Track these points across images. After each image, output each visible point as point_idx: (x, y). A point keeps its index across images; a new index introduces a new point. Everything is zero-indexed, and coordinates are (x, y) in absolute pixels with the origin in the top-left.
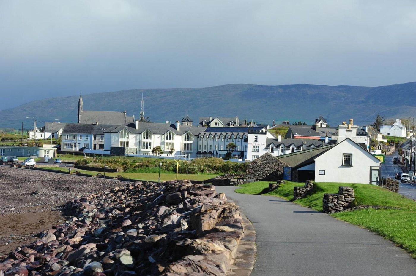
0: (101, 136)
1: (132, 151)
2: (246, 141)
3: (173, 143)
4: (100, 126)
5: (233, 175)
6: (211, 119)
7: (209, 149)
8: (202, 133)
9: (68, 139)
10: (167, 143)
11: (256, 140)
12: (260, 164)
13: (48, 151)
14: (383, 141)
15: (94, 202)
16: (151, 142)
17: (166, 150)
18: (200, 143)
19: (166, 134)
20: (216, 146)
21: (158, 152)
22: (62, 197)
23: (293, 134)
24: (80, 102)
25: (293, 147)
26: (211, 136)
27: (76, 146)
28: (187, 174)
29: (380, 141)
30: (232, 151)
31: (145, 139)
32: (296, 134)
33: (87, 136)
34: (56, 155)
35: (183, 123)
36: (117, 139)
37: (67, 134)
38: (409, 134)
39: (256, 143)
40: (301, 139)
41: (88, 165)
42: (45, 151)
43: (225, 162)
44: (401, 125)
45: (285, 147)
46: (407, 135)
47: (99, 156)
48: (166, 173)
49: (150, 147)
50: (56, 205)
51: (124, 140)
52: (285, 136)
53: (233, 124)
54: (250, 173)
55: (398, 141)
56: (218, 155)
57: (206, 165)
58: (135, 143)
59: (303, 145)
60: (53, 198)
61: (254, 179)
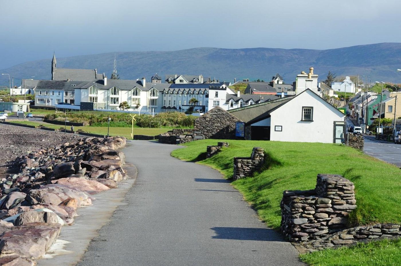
0: (72, 92)
1: (101, 106)
2: (207, 96)
3: (140, 98)
4: (71, 82)
5: (182, 131)
6: (176, 77)
7: (173, 104)
8: (167, 89)
9: (41, 95)
10: (134, 99)
11: (217, 95)
12: (209, 119)
13: (21, 106)
14: (334, 97)
15: (40, 158)
16: (118, 98)
17: (133, 105)
18: (165, 98)
19: (132, 90)
20: (180, 101)
21: (125, 107)
22: (17, 152)
23: (251, 90)
24: (54, 61)
25: (251, 102)
26: (175, 92)
27: (48, 102)
28: (150, 127)
29: (332, 96)
30: (195, 106)
31: (113, 94)
32: (255, 89)
33: (59, 92)
34: (29, 110)
35: (153, 80)
36: (87, 94)
37: (41, 90)
38: (357, 90)
39: (217, 98)
40: (259, 94)
41: (56, 119)
42: (19, 105)
43: (187, 116)
44: (350, 82)
45: (244, 102)
46: (356, 90)
47: (69, 111)
48: (130, 127)
49: (117, 102)
50: (7, 161)
51: (93, 95)
52: (245, 91)
53: (197, 81)
54: (198, 129)
55: (348, 96)
56: (181, 110)
57: (168, 120)
58: (103, 98)
59: (261, 100)
60: (8, 153)
61: (203, 136)
